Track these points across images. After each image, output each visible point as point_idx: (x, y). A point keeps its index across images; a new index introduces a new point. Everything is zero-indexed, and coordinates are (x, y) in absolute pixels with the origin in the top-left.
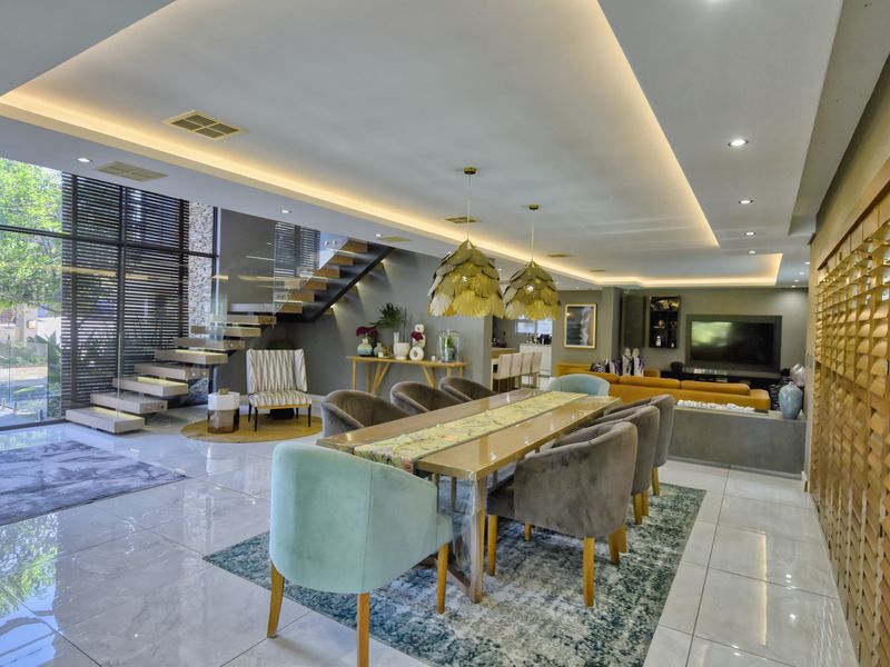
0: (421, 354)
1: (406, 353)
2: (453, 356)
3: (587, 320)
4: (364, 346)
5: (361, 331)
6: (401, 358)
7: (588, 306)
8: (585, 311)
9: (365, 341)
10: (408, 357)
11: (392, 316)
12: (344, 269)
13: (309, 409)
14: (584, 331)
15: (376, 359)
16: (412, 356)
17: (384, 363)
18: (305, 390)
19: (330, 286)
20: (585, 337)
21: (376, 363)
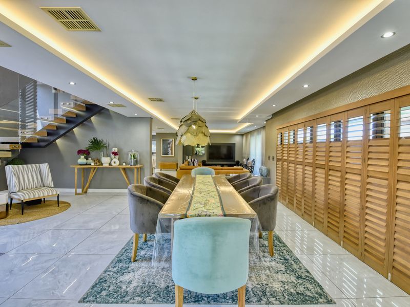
0: (118, 162)
1: (109, 162)
2: (136, 163)
3: (171, 145)
4: (82, 160)
5: (80, 152)
6: (106, 165)
7: (171, 140)
8: (169, 141)
9: (82, 157)
10: (110, 164)
11: (97, 144)
12: (68, 119)
13: (58, 197)
14: (169, 149)
15: (90, 166)
16: (113, 163)
17: (95, 168)
18: (53, 186)
19: (58, 128)
20: (170, 152)
21: (91, 168)
